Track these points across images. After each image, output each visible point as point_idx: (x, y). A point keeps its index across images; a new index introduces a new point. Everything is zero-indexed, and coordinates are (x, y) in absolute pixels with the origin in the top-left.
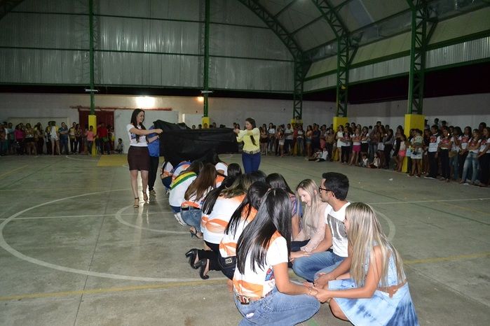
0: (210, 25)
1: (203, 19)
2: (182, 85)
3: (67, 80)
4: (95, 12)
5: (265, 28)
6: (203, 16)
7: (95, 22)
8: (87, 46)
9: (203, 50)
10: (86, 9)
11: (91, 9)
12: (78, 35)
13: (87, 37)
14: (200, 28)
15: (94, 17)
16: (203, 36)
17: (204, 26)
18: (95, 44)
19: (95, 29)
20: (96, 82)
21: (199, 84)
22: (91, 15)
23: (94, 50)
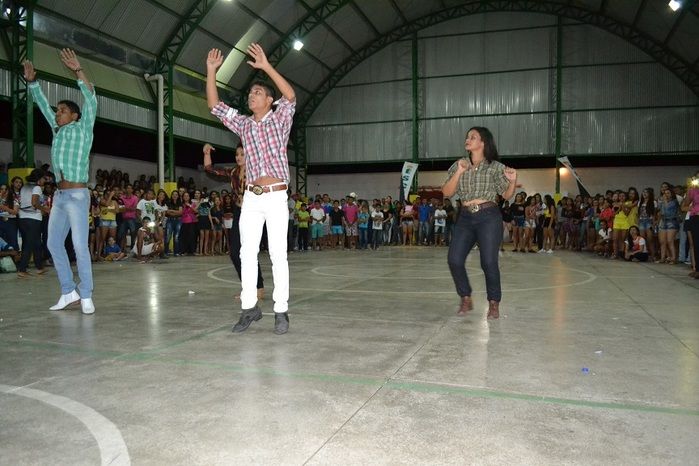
0: (563, 71)
1: (555, 64)
2: (526, 153)
3: (389, 157)
4: (420, 74)
5: (651, 62)
6: (555, 59)
7: (420, 87)
8: (411, 115)
9: (555, 105)
10: (410, 74)
11: (415, 71)
12: (401, 103)
13: (411, 105)
14: (551, 76)
15: (419, 81)
16: (555, 86)
17: (556, 72)
18: (420, 112)
19: (421, 94)
20: (421, 156)
21: (550, 150)
22: (416, 78)
23: (417, 119)
